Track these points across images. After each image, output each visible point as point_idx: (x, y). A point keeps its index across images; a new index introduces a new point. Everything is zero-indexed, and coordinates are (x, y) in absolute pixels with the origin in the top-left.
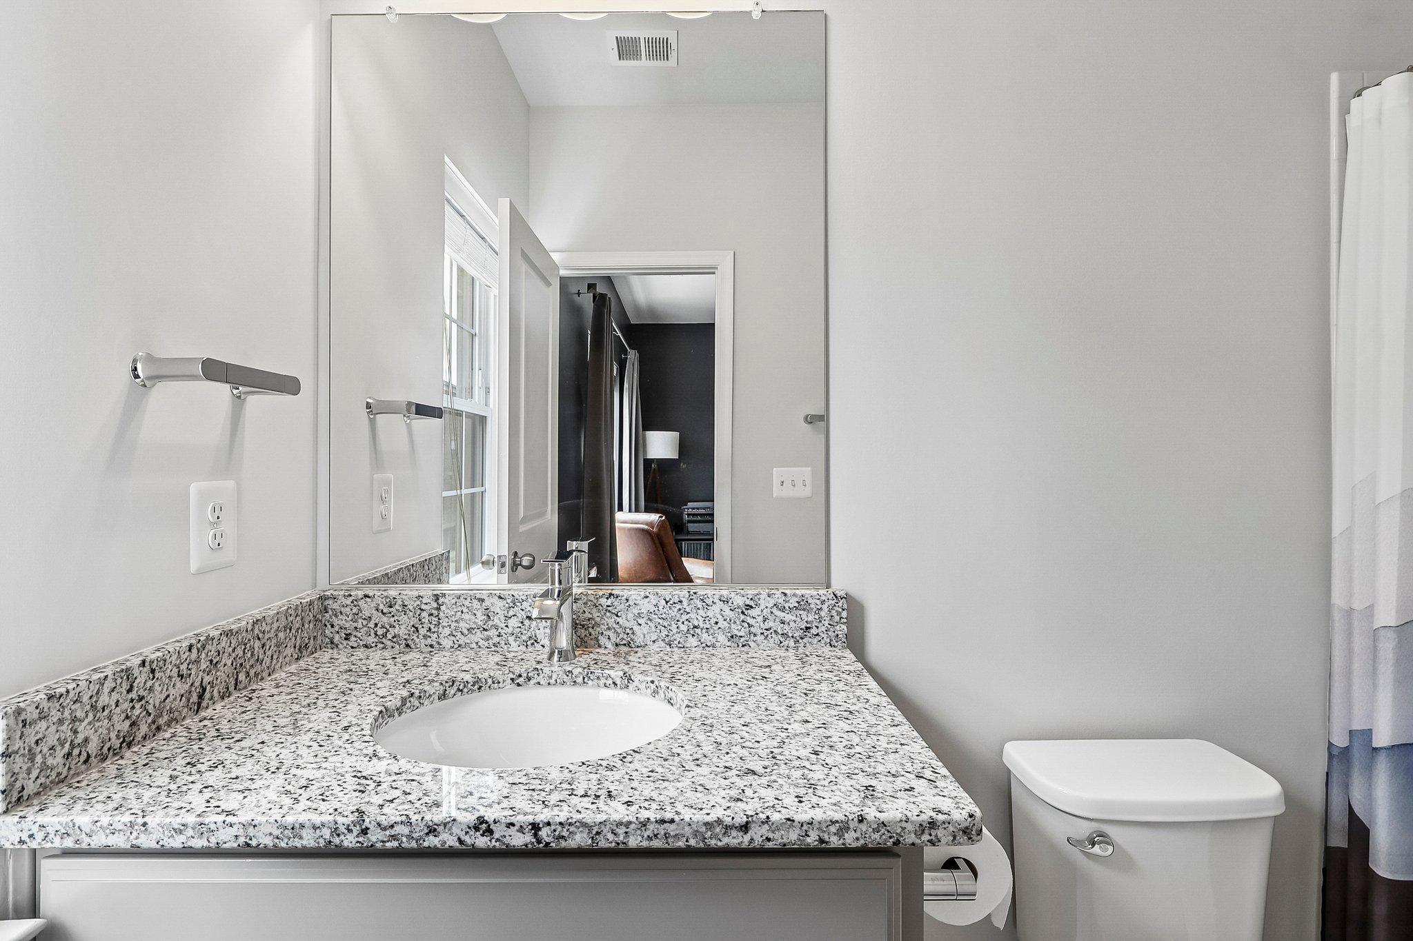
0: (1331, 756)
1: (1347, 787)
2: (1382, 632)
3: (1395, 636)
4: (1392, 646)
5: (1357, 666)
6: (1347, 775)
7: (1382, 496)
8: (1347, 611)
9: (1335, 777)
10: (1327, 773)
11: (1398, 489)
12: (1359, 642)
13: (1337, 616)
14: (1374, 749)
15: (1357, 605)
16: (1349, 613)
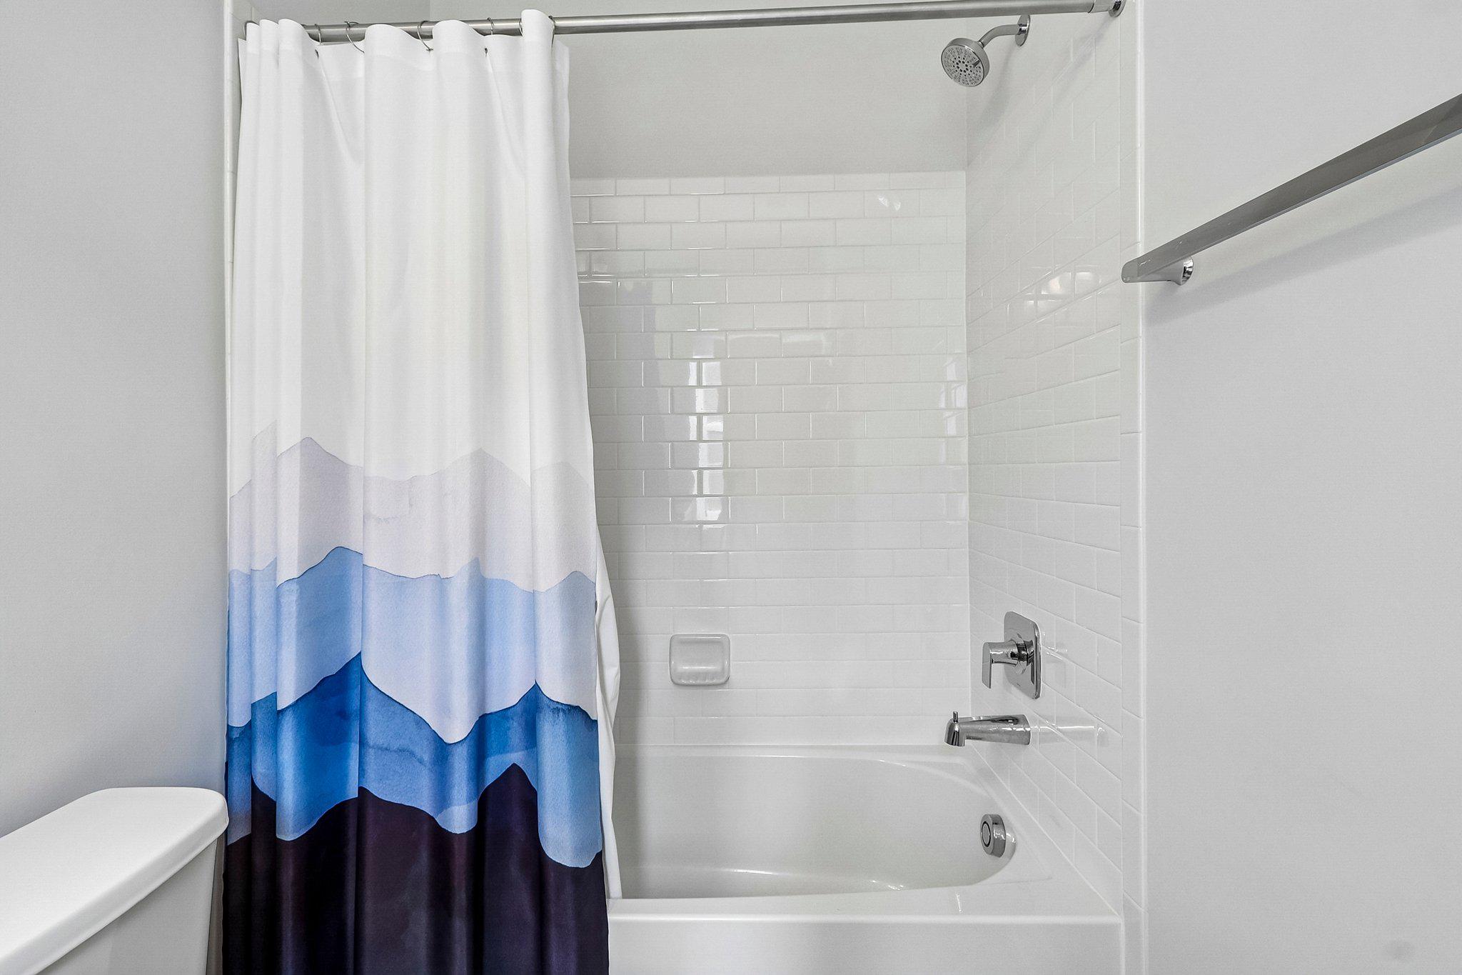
0: (230, 741)
1: (249, 767)
2: (286, 588)
3: (298, 587)
4: (295, 599)
5: (259, 632)
6: (250, 753)
7: (283, 447)
8: (247, 575)
9: (237, 762)
10: (227, 764)
11: (297, 439)
12: (262, 605)
13: (236, 582)
14: (280, 711)
15: (258, 566)
16: (250, 577)
